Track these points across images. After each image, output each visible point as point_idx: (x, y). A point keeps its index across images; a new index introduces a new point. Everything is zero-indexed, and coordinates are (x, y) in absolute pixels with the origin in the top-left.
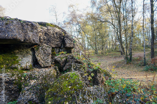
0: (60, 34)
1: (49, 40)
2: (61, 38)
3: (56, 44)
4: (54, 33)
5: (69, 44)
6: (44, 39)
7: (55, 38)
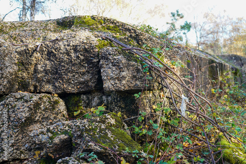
0: (85, 50)
1: (57, 72)
2: (92, 63)
3: (81, 83)
4: (68, 48)
5: (112, 78)
6: (45, 70)
7: (74, 65)
